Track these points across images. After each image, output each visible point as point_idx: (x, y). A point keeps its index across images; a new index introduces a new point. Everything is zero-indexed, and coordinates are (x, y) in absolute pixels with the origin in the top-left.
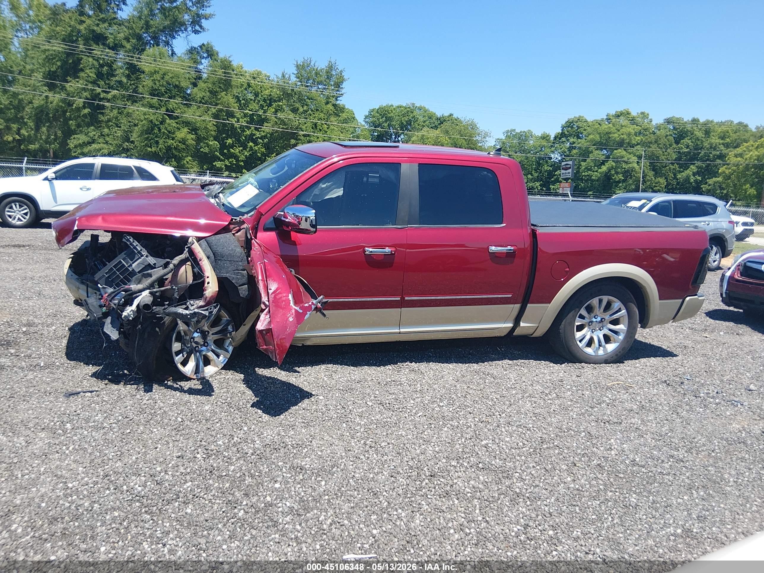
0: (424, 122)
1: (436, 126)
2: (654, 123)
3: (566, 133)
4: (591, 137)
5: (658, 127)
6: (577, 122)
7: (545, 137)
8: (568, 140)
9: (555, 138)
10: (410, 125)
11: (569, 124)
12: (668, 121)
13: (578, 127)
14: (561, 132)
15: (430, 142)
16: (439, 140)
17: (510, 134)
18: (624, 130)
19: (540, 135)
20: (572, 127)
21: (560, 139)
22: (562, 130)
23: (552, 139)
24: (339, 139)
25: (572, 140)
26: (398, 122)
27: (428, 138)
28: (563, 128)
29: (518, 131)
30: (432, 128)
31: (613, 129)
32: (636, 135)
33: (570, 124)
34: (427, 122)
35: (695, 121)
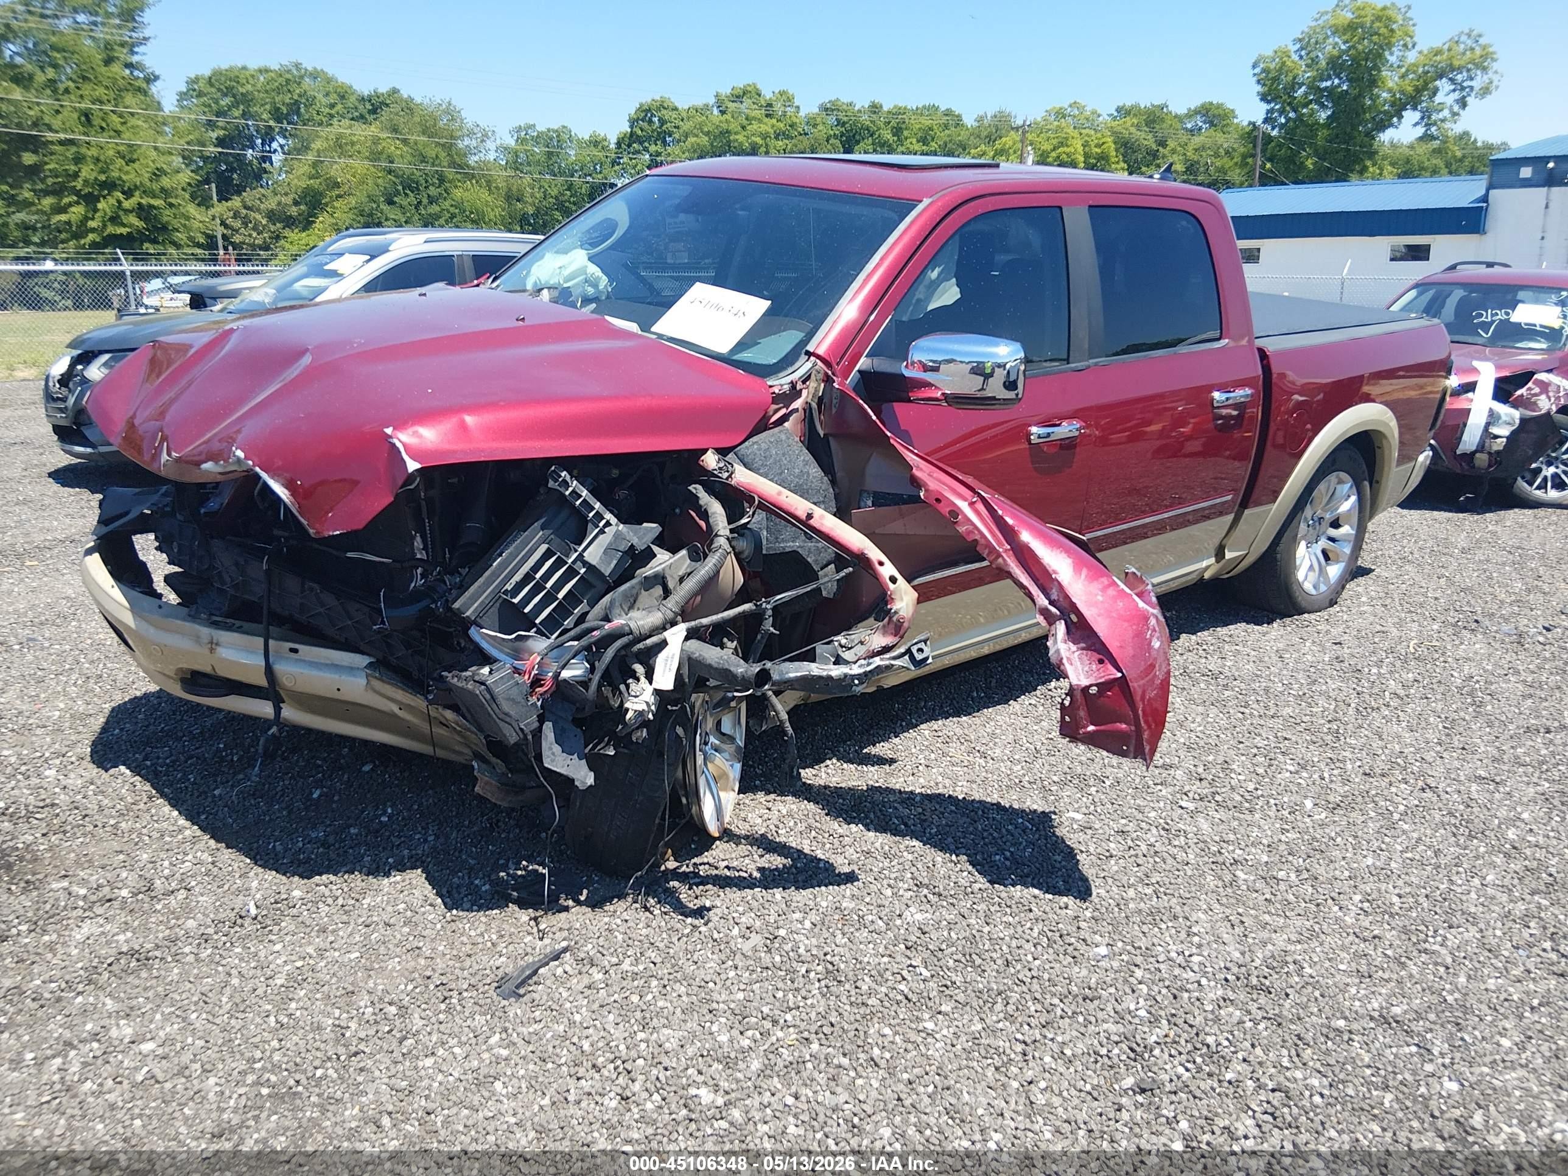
0: (332, 106)
1: (362, 117)
2: (802, 113)
3: (639, 132)
4: (692, 140)
5: (812, 122)
6: (658, 109)
7: (596, 143)
8: (646, 149)
9: (619, 144)
10: (298, 114)
11: (643, 115)
12: (826, 109)
13: (662, 122)
14: (629, 130)
15: (359, 152)
16: (380, 148)
17: (524, 135)
18: (755, 126)
19: (587, 137)
20: (650, 122)
21: (629, 146)
22: (631, 127)
23: (613, 146)
24: (156, 148)
25: (653, 148)
26: (268, 107)
27: (353, 144)
28: (633, 122)
29: (541, 128)
30: (352, 119)
31: (734, 126)
32: (777, 138)
33: (645, 114)
34: (339, 107)
35: (875, 108)
